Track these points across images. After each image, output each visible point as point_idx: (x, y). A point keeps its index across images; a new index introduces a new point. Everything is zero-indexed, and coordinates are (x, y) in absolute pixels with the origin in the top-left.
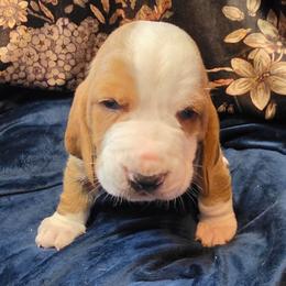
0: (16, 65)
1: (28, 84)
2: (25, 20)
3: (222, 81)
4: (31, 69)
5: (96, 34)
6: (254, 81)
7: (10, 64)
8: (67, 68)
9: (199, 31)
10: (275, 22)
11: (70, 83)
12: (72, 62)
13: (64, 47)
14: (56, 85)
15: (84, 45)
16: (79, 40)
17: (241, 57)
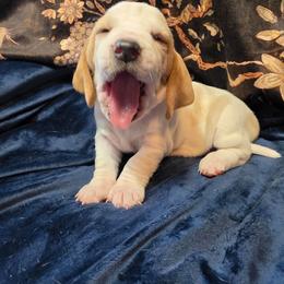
2: (81, 16)
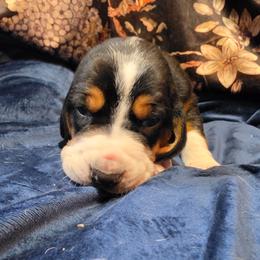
0: (21, 16)
1: (27, 38)
3: (193, 62)
4: (32, 25)
5: (90, 8)
6: (221, 63)
7: (16, 13)
8: (62, 33)
9: (176, 19)
10: (237, 20)
11: (62, 47)
12: (68, 28)
13: (62, 13)
14: (50, 47)
15: (80, 15)
16: (77, 8)
17: (210, 44)
